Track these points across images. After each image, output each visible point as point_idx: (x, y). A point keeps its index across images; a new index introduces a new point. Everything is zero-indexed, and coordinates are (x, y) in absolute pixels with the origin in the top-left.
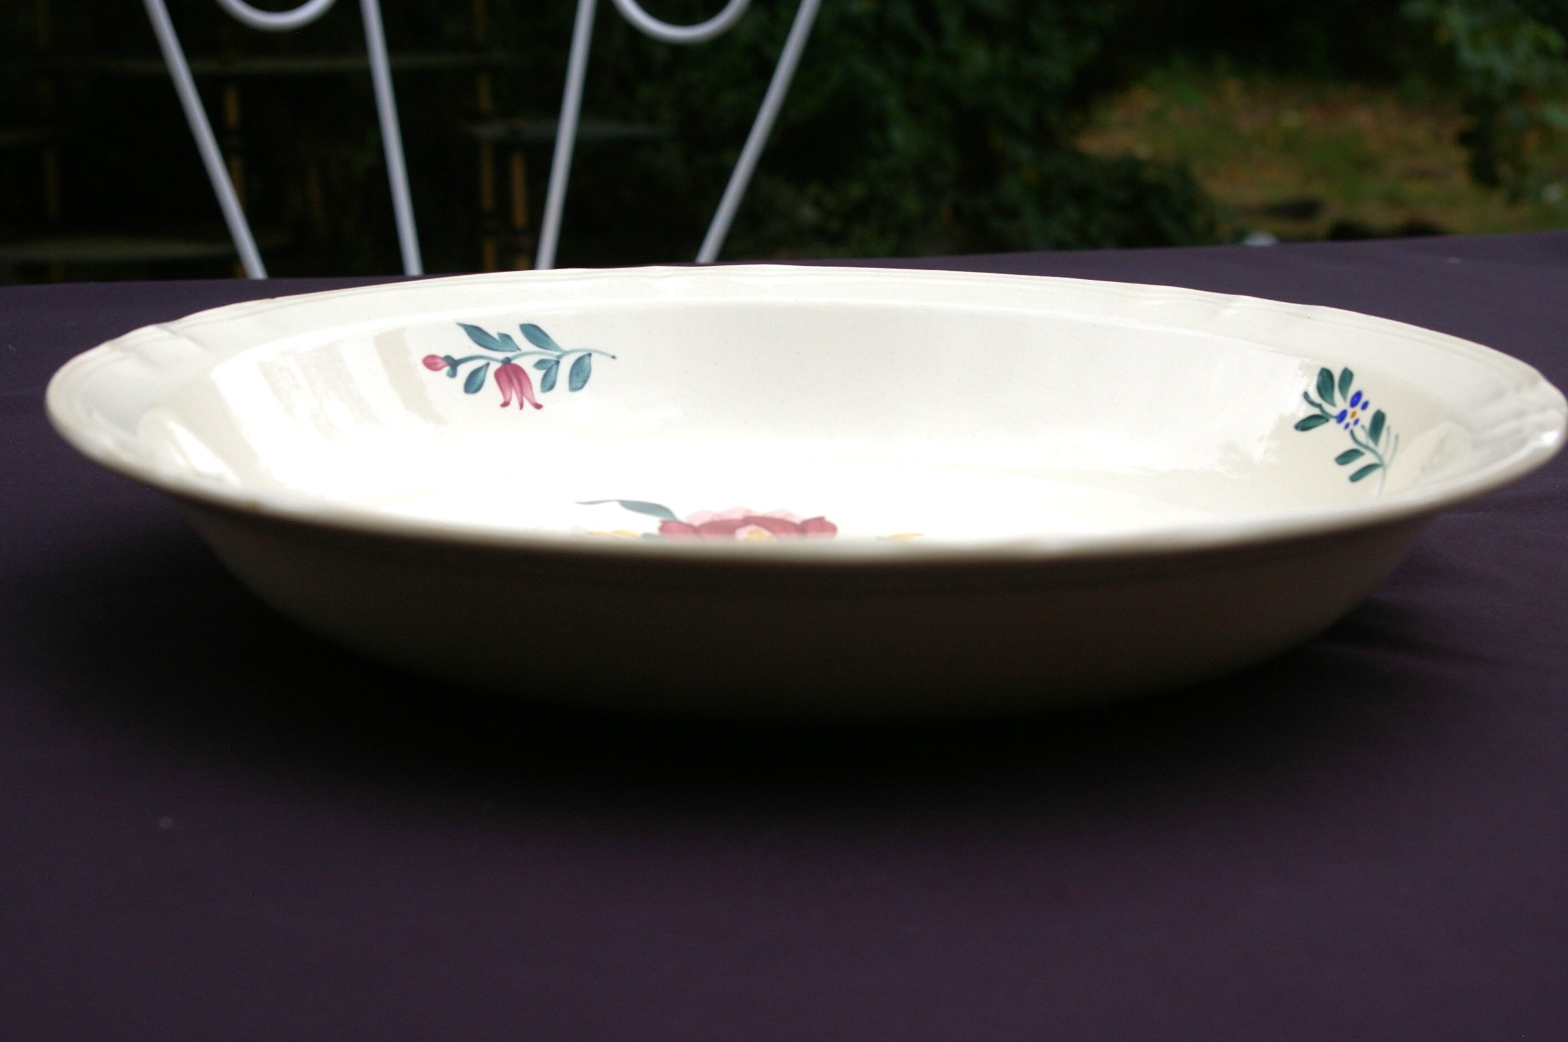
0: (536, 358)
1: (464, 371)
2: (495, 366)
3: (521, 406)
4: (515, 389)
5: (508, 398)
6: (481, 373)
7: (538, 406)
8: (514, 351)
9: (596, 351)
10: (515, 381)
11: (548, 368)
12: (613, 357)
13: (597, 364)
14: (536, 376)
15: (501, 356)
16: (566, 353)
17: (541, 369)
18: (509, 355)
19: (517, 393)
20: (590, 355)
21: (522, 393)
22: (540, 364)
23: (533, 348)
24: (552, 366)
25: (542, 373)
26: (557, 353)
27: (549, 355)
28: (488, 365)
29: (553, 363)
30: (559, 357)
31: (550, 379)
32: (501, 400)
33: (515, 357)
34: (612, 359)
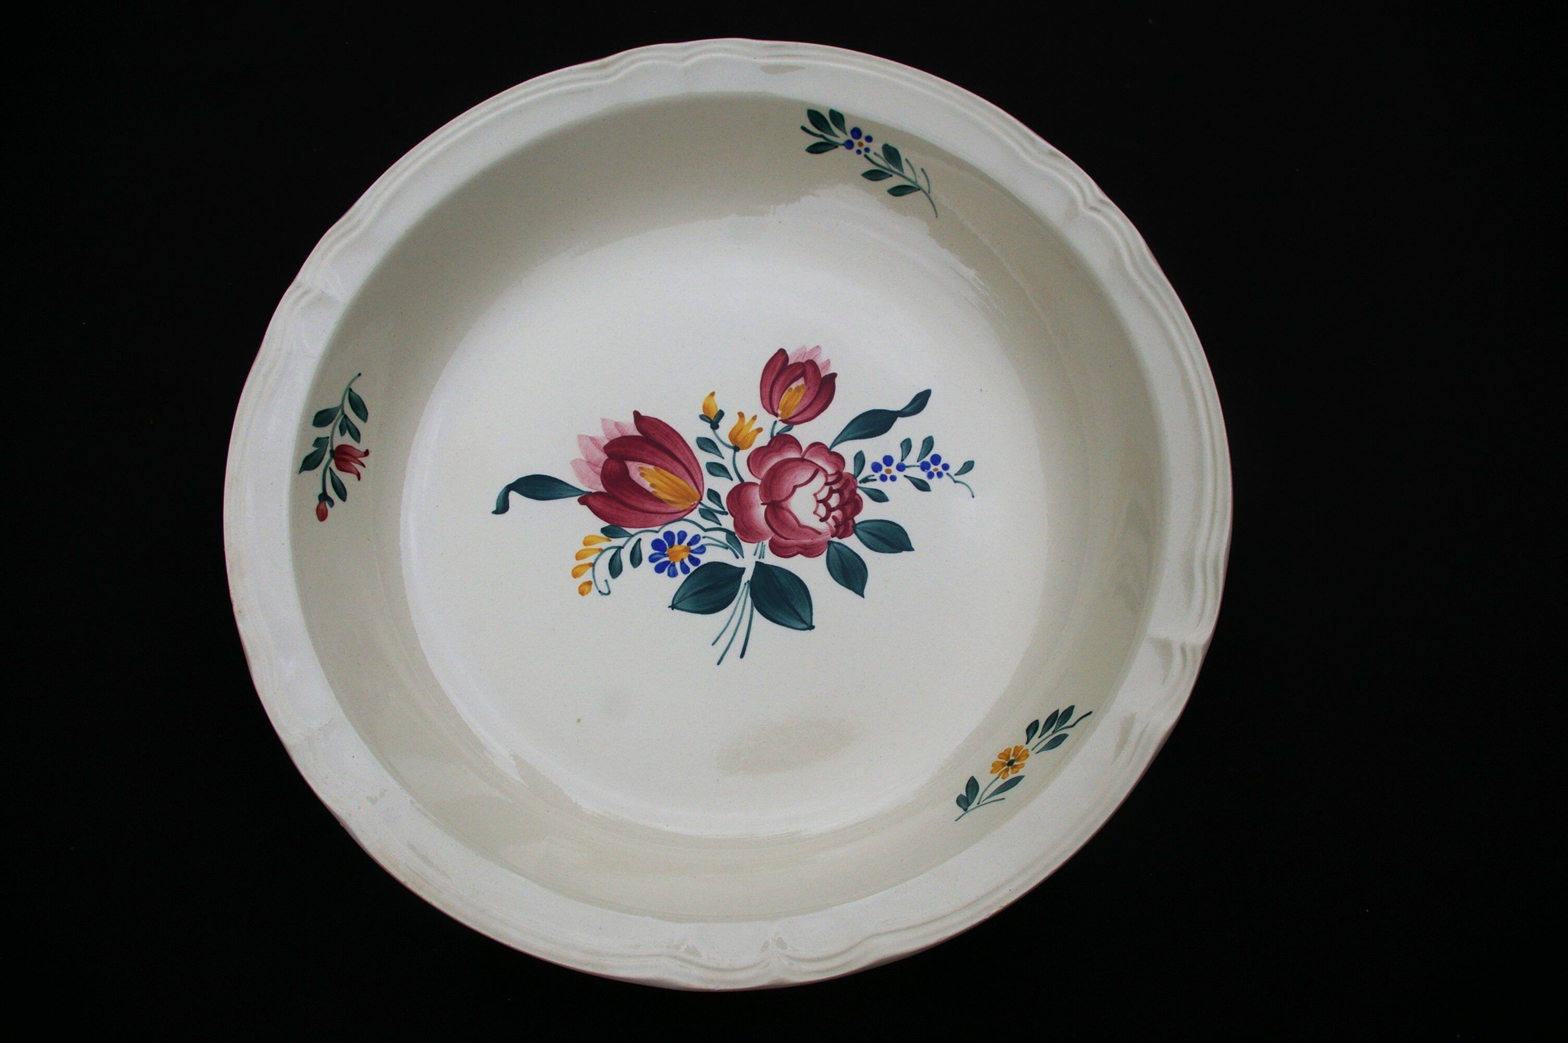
0: (337, 430)
1: (331, 492)
2: (333, 465)
3: (363, 465)
4: (352, 461)
5: (355, 472)
6: (335, 479)
7: (367, 453)
8: (328, 442)
9: (350, 384)
10: (347, 457)
11: (347, 427)
12: (360, 375)
13: (358, 389)
14: (347, 440)
15: (327, 456)
16: (342, 405)
17: (345, 432)
18: (329, 448)
19: (354, 462)
20: (351, 390)
21: (355, 458)
22: (342, 433)
23: (331, 425)
24: (346, 423)
25: (347, 434)
26: (340, 412)
27: (338, 419)
28: (331, 469)
29: (344, 419)
30: (343, 413)
31: (353, 430)
32: (355, 477)
33: (332, 446)
34: (360, 377)
